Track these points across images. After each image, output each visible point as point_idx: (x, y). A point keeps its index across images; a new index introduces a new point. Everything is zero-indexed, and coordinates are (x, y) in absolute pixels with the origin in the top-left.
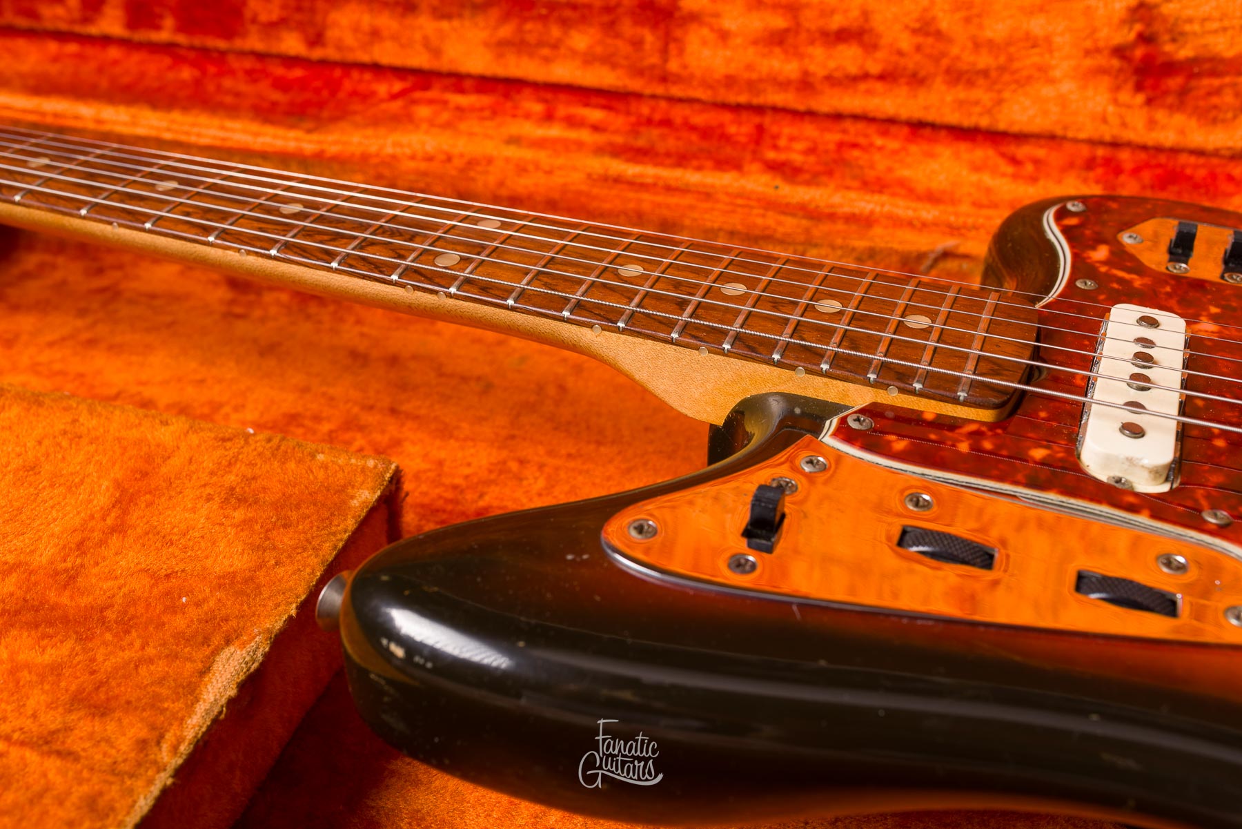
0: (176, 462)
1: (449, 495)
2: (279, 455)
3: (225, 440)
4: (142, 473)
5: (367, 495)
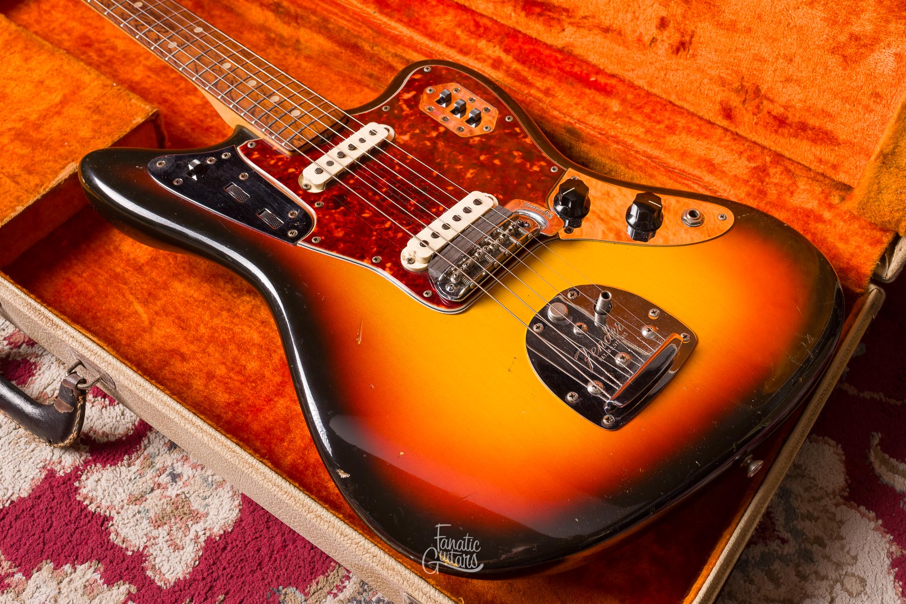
0: (86, 91)
1: (202, 118)
2: (119, 97)
3: (105, 86)
4: (74, 93)
5: (139, 120)
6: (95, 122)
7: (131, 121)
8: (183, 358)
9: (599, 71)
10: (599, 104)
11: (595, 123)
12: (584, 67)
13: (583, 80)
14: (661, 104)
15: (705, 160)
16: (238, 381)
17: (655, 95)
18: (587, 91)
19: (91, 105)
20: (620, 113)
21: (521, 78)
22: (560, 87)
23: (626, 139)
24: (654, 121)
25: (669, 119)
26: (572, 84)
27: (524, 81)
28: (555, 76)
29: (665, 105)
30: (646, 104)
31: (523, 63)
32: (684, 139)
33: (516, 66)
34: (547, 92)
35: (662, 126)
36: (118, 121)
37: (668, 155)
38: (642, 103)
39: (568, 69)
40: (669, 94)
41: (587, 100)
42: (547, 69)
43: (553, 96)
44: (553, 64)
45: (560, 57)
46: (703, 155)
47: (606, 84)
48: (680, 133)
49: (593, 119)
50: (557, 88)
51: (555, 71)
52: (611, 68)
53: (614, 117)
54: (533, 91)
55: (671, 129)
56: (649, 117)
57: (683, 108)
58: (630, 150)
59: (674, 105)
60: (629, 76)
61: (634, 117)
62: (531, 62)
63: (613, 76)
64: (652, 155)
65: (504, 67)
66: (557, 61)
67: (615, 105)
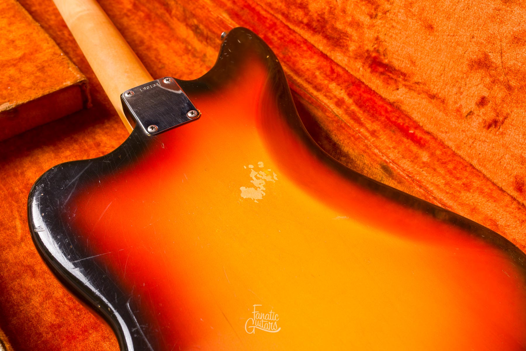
0: (40, 55)
2: (61, 63)
3: (55, 54)
4: (32, 54)
5: (69, 83)
6: (36, 77)
7: (62, 83)
8: (34, 274)
9: (417, 127)
10: (412, 152)
11: (406, 167)
12: (407, 121)
13: (404, 130)
14: (463, 164)
15: (491, 220)
16: (68, 306)
17: (460, 156)
18: (405, 140)
19: (39, 65)
20: (427, 163)
21: (355, 117)
22: (384, 131)
23: (427, 186)
24: (454, 177)
25: (467, 178)
26: (394, 132)
27: (357, 120)
28: (382, 122)
29: (466, 166)
30: (450, 161)
31: (360, 107)
32: (476, 198)
33: (354, 107)
34: (373, 133)
35: (460, 182)
36: (53, 80)
37: (459, 207)
38: (447, 160)
39: (393, 119)
40: (472, 158)
41: (403, 147)
42: (377, 115)
43: (377, 137)
44: (383, 113)
45: (389, 109)
46: (489, 215)
47: (421, 138)
48: (474, 192)
49: (405, 163)
50: (381, 132)
51: (383, 119)
52: (429, 127)
53: (422, 165)
54: (362, 130)
55: (467, 186)
56: (450, 172)
57: (480, 172)
58: (430, 195)
59: (474, 168)
60: (442, 136)
61: (439, 169)
62: (366, 107)
63: (428, 133)
64: (446, 204)
65: (345, 107)
66: (386, 111)
67: (425, 156)
